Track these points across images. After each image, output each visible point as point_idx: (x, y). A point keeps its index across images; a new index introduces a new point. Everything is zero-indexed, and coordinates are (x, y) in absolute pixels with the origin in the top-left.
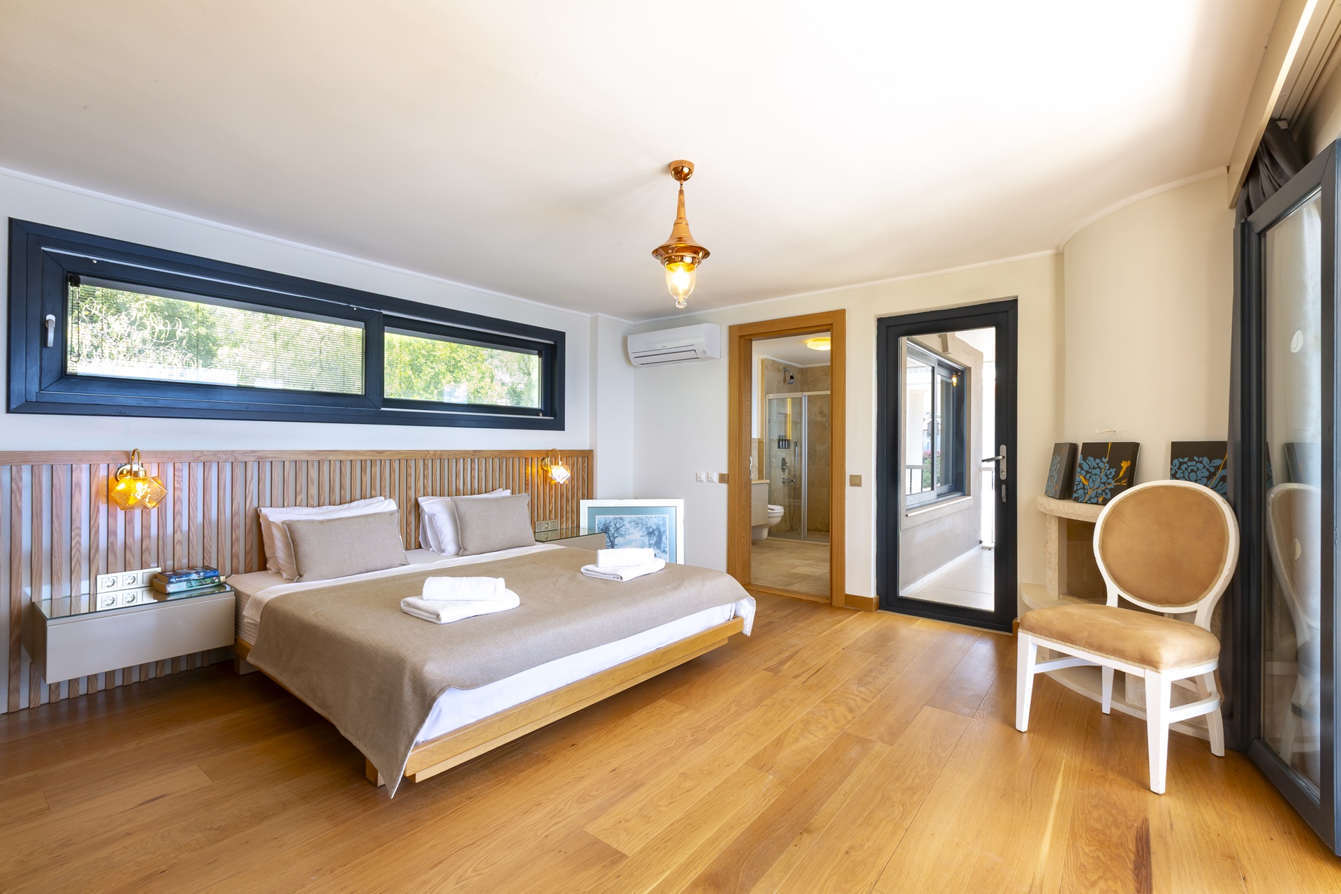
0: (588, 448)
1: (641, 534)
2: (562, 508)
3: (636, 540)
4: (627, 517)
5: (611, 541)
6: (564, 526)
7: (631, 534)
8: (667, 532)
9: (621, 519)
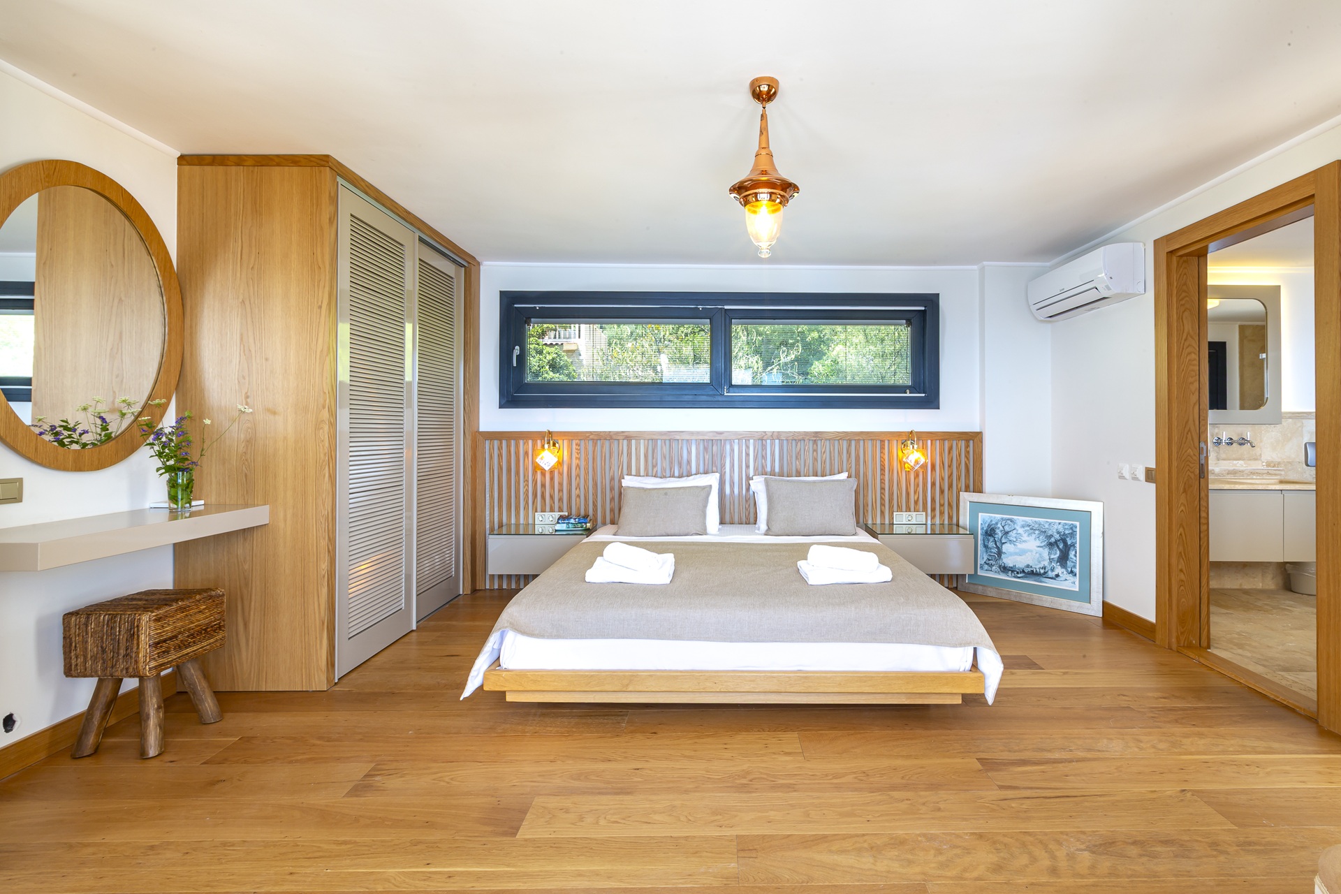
0: (978, 430)
1: (1038, 543)
2: (933, 500)
3: (1031, 551)
4: (1020, 520)
5: (997, 547)
6: (937, 521)
7: (1024, 541)
8: (1078, 545)
9: (1011, 520)
